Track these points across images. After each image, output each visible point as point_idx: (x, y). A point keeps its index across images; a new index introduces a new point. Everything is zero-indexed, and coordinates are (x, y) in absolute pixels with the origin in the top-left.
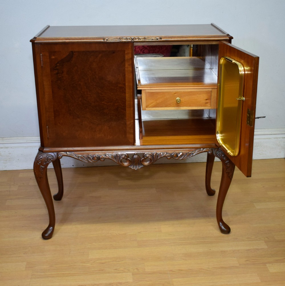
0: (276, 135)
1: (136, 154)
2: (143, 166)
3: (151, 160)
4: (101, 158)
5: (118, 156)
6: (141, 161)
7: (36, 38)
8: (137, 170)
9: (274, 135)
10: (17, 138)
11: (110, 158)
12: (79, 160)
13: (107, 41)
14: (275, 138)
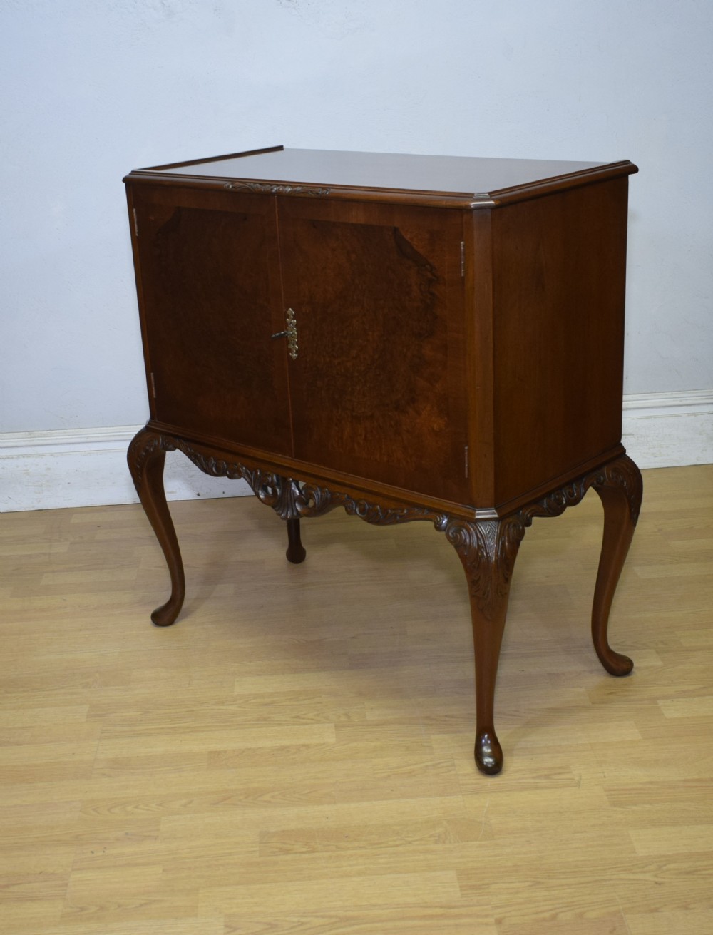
0: (692, 407)
9: (689, 407)
10: (65, 433)
14: (689, 415)
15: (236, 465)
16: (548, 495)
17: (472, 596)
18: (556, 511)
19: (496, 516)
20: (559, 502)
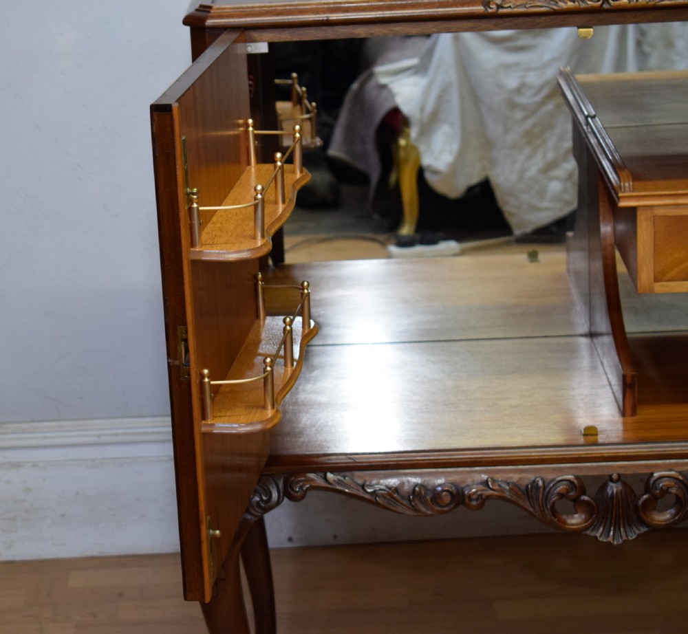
1: (615, 477)
2: (646, 529)
3: (679, 503)
4: (470, 497)
5: (538, 487)
6: (636, 508)
7: (210, 7)
8: (619, 546)
11: (507, 495)
12: (377, 504)
13: (501, 11)
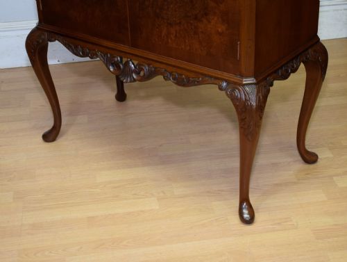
15: (95, 50)
16: (281, 68)
17: (241, 128)
18: (285, 77)
19: (255, 81)
20: (287, 71)
